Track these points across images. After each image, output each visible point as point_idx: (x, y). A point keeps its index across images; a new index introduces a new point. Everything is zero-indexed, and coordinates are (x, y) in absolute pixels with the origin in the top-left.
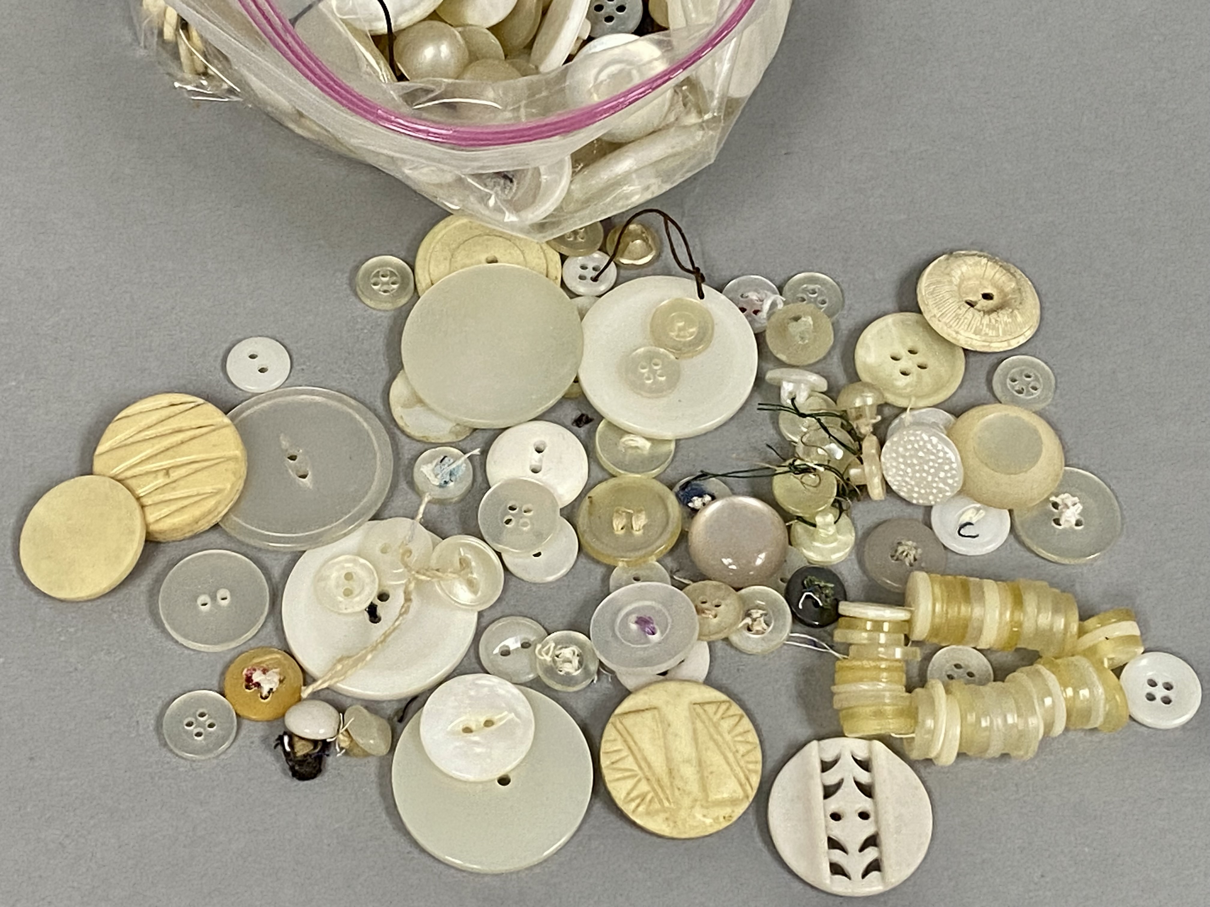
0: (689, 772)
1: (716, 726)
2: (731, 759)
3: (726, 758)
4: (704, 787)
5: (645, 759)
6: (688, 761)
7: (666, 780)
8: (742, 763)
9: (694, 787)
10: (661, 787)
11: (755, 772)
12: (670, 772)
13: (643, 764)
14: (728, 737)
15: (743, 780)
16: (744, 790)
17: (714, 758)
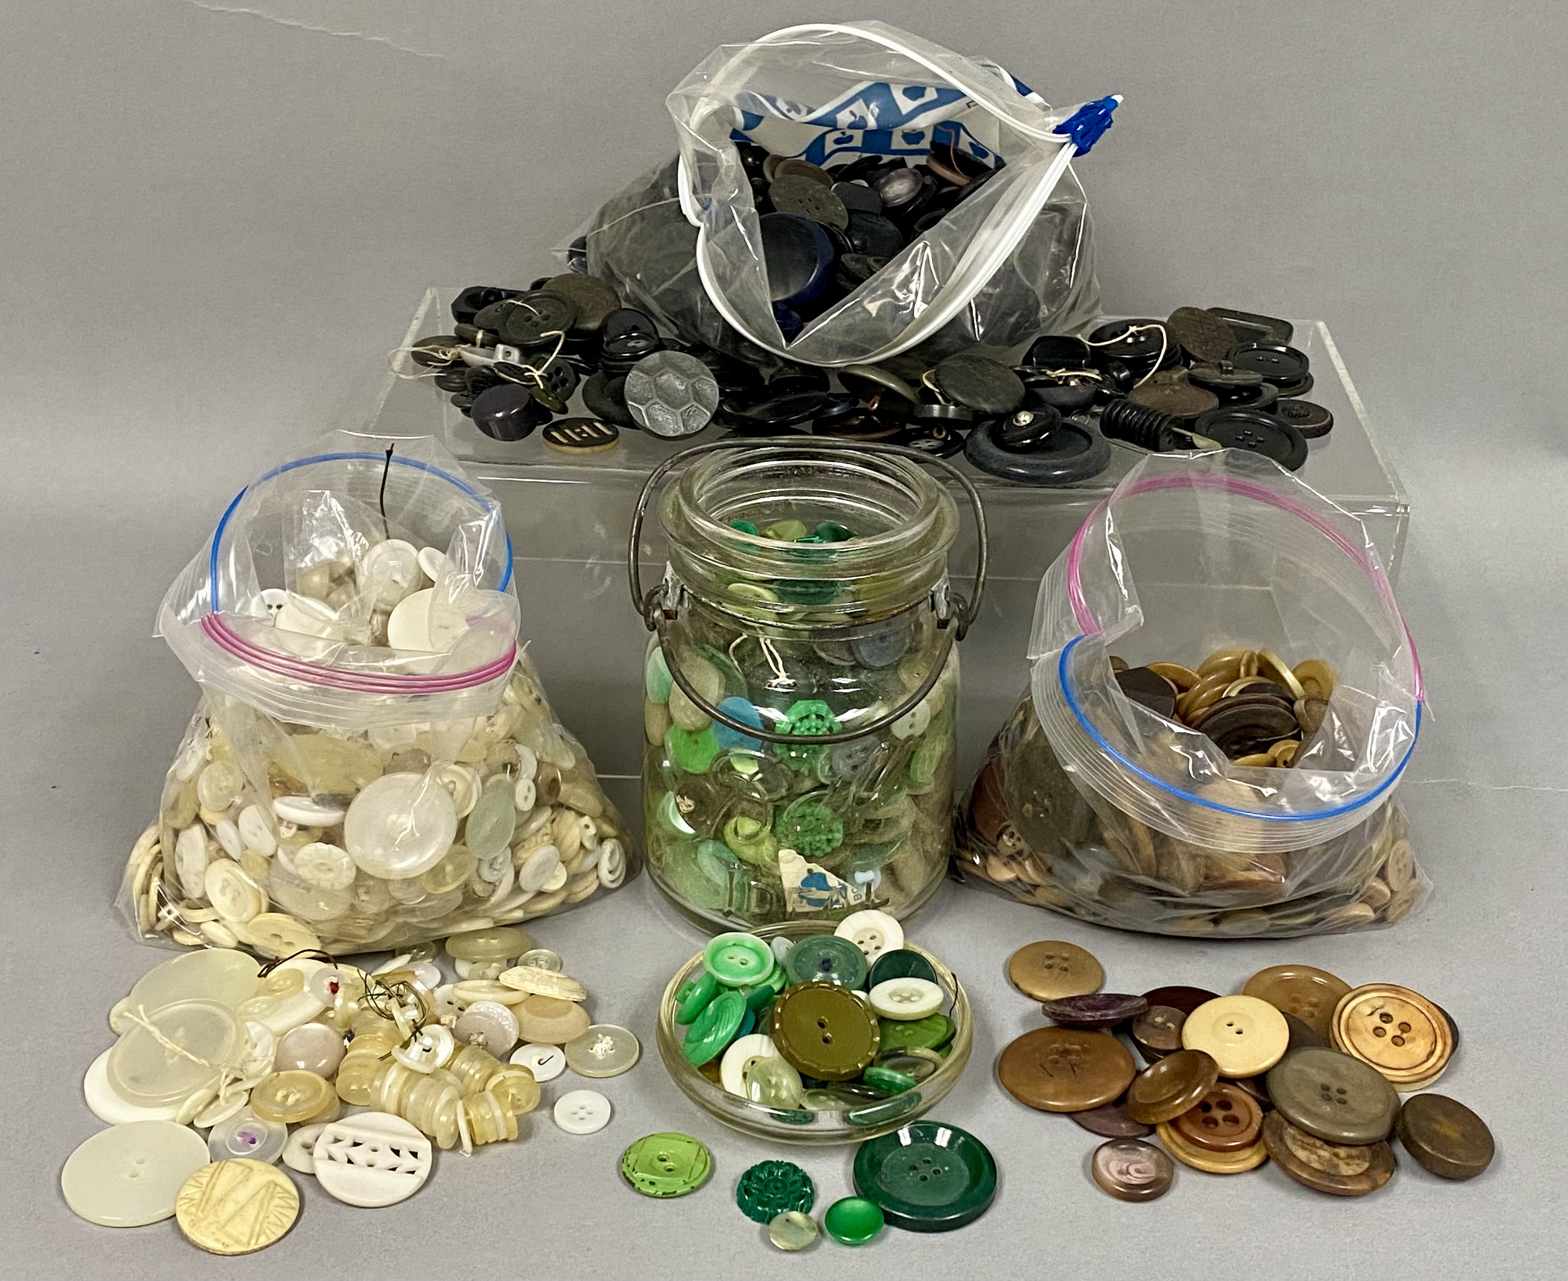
0: (230, 1207)
1: (272, 1197)
2: (261, 1218)
3: (258, 1215)
4: (229, 1220)
5: (214, 1185)
6: (237, 1203)
7: (214, 1200)
8: (265, 1225)
9: (223, 1216)
10: (207, 1202)
11: (268, 1237)
12: (220, 1200)
13: (211, 1185)
14: (271, 1207)
15: (256, 1233)
16: (250, 1240)
17: (251, 1212)
